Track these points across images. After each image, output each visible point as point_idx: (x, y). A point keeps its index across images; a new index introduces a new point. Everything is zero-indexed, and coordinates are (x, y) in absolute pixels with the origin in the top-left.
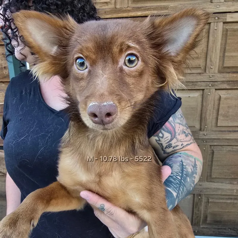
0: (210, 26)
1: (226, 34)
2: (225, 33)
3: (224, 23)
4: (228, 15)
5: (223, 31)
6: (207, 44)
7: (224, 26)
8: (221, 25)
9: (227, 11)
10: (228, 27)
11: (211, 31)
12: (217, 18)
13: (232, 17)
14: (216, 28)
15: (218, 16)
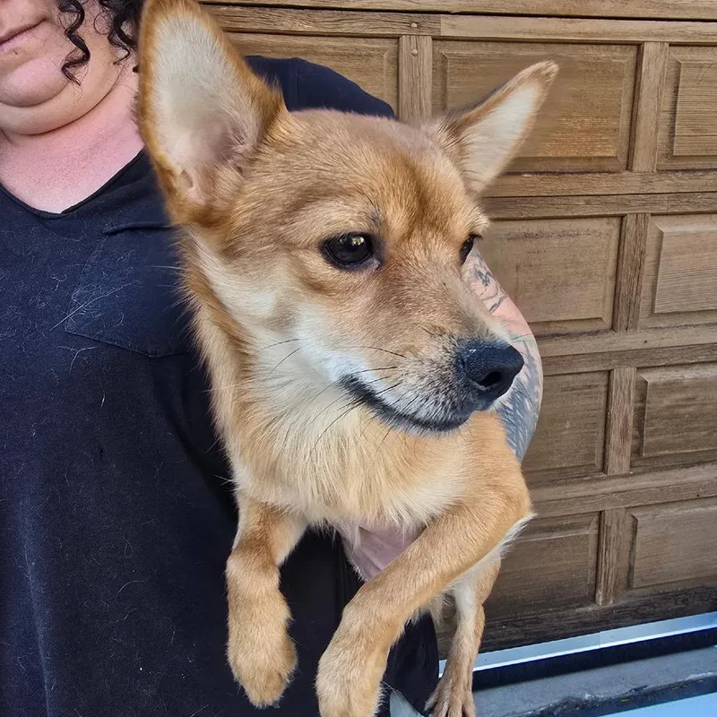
0: (398, 43)
1: (444, 71)
2: (439, 65)
3: (434, 39)
4: (444, 19)
5: (435, 61)
6: (395, 94)
7: (437, 49)
8: (427, 43)
9: (440, 9)
10: (446, 49)
11: (403, 60)
12: (415, 25)
13: (453, 27)
14: (415, 51)
15: (417, 20)
